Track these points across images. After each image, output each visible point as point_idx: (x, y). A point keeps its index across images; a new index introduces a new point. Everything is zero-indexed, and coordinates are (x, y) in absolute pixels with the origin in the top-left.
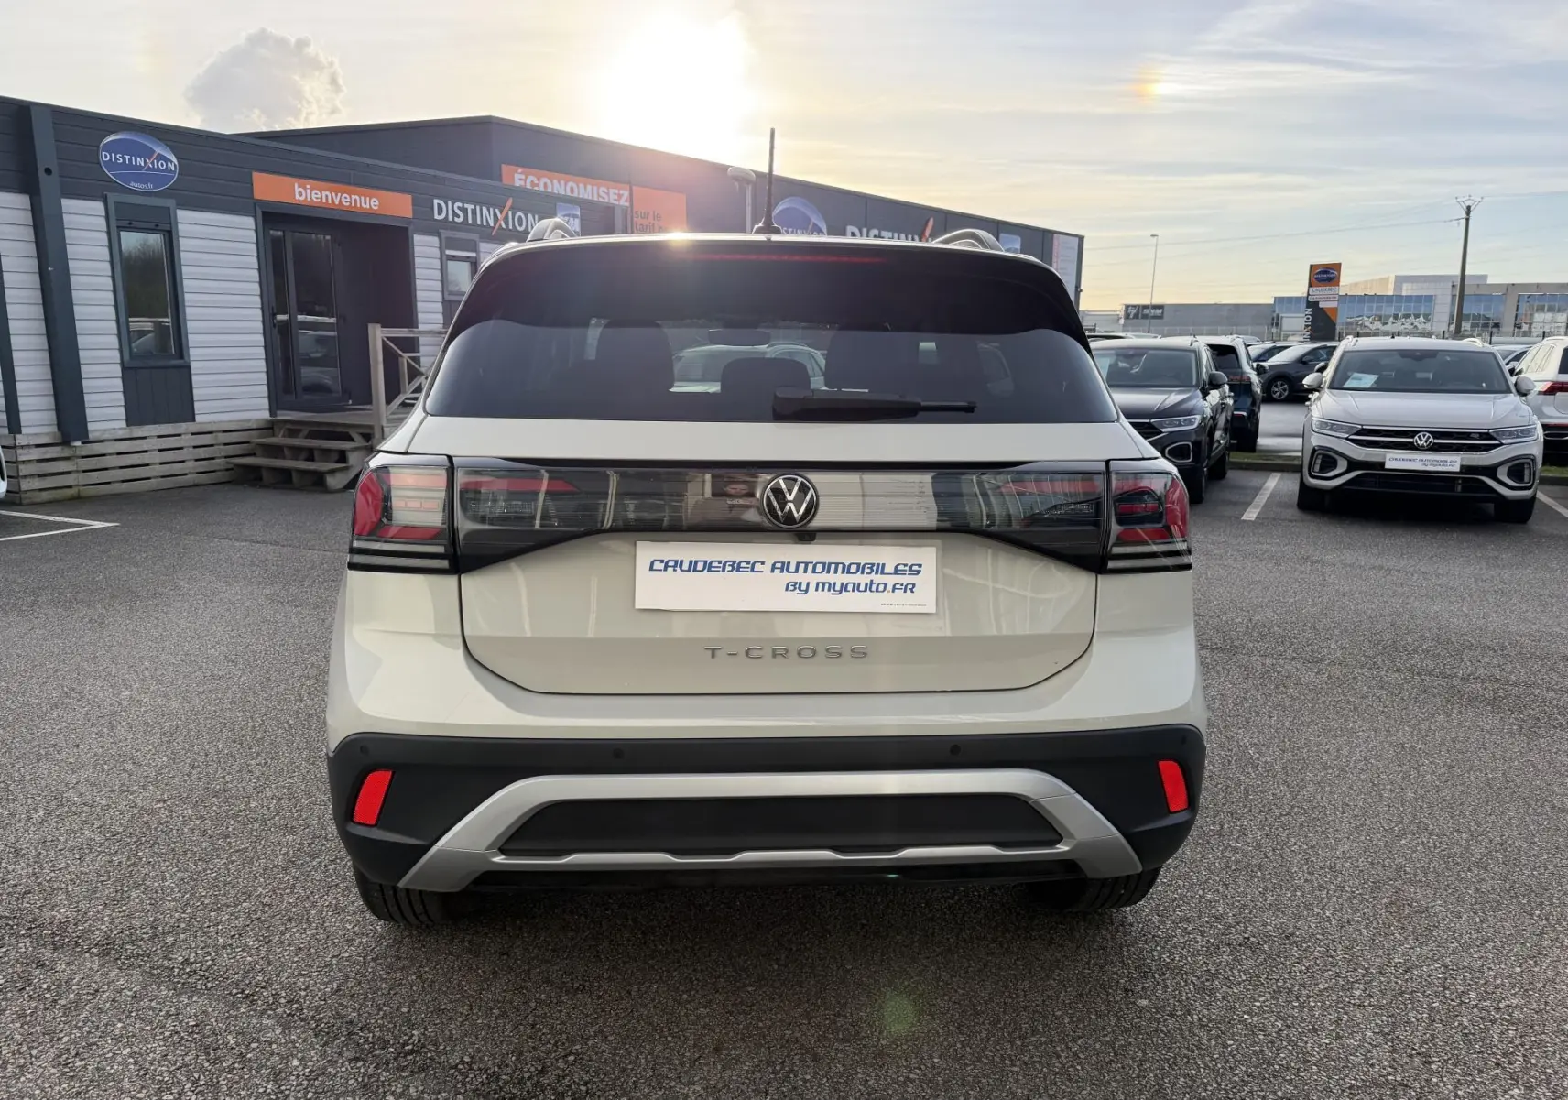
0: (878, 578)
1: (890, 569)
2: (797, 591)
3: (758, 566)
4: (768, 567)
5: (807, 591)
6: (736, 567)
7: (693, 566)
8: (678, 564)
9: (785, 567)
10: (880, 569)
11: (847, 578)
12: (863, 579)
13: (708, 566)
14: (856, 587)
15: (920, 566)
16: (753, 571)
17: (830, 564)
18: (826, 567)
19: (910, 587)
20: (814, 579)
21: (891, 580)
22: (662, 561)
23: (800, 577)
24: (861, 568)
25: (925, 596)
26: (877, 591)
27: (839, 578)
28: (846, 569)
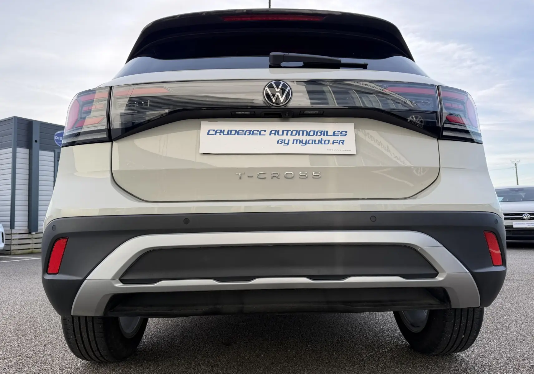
0: (325, 138)
1: (331, 133)
2: (283, 144)
3: (263, 133)
4: (268, 133)
5: (288, 144)
6: (252, 133)
7: (230, 133)
8: (222, 132)
9: (276, 133)
10: (326, 133)
11: (308, 138)
12: (317, 138)
13: (237, 133)
14: (314, 142)
15: (346, 132)
16: (260, 134)
17: (300, 131)
18: (298, 133)
19: (342, 141)
20: (291, 138)
21: (332, 139)
22: (214, 130)
23: (285, 137)
24: (315, 133)
25: (350, 146)
26: (325, 143)
27: (305, 138)
28: (308, 134)
